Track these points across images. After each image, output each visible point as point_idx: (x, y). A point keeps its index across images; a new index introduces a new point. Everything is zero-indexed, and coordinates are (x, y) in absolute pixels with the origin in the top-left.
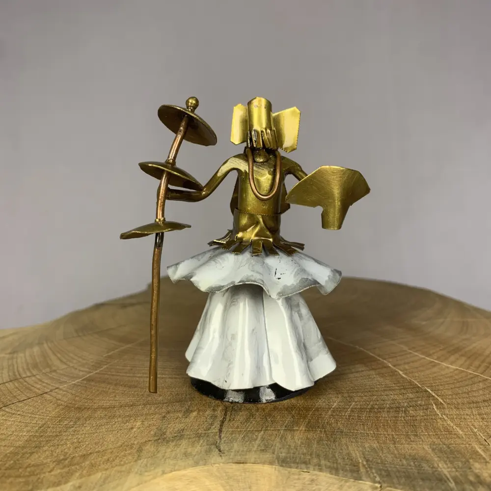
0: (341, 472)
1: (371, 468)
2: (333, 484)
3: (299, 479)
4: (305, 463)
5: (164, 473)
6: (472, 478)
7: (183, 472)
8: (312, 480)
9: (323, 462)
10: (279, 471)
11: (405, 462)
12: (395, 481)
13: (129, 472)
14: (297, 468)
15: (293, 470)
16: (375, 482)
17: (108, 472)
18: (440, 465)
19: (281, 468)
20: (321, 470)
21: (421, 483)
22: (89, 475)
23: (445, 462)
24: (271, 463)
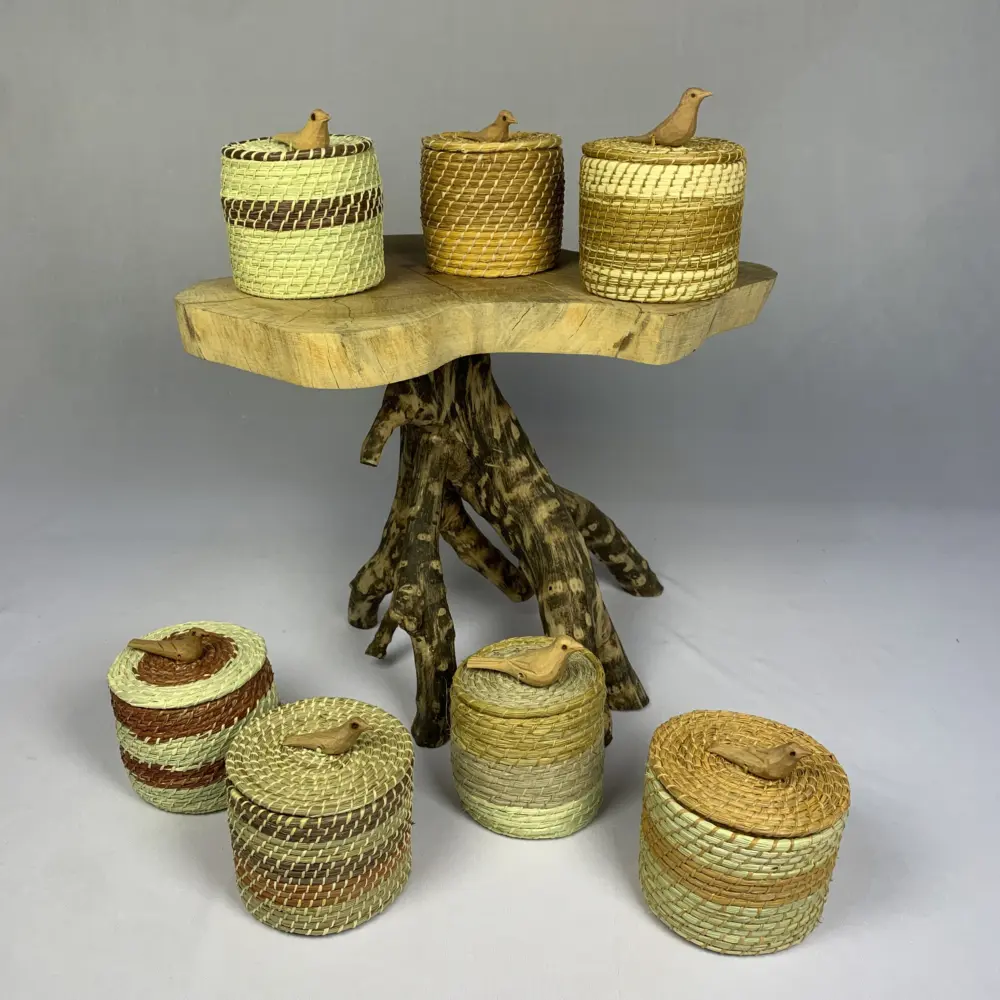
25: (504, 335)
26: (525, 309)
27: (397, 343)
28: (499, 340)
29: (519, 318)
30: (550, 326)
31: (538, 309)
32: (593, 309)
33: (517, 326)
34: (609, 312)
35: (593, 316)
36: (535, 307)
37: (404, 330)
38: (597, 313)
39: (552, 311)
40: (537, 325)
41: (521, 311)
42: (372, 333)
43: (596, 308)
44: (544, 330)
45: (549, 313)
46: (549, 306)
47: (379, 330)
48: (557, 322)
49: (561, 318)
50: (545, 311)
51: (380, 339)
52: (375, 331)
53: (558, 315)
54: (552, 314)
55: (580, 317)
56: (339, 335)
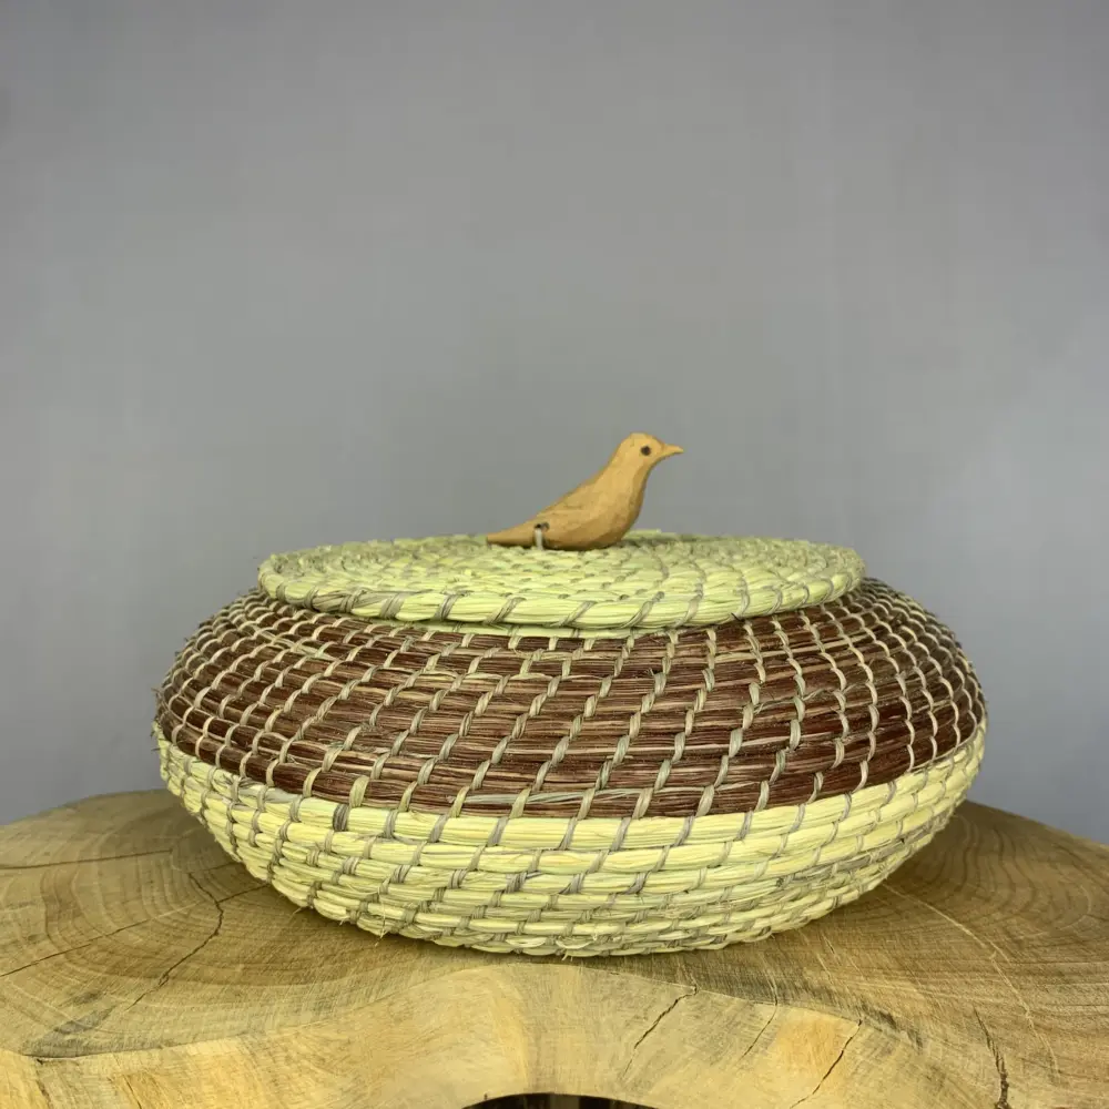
0: (654, 975)
1: (689, 973)
2: (645, 988)
3: (607, 982)
4: (615, 964)
5: (452, 971)
6: (798, 984)
7: (475, 971)
8: (622, 984)
9: (636, 965)
10: (584, 973)
11: (729, 967)
12: (713, 984)
13: (412, 970)
14: (605, 969)
15: (601, 972)
16: (690, 985)
17: (388, 969)
18: (769, 971)
19: (587, 969)
20: (632, 972)
21: (741, 987)
22: (367, 971)
23: (775, 968)
25: (614, 1058)
26: (665, 1000)
28: (602, 1065)
29: (650, 1018)
30: (735, 1059)
31: (702, 1006)
32: (860, 1039)
33: (647, 1038)
34: (907, 1062)
35: (861, 1058)
36: (692, 1000)
37: (247, 1052)
38: (873, 1056)
39: (737, 1020)
40: (702, 1049)
41: (654, 1001)
42: (134, 1061)
43: (870, 1039)
44: (719, 1065)
45: (732, 1024)
46: (729, 1003)
47: (156, 1053)
48: (757, 1052)
49: (767, 1044)
50: (720, 1014)
51: (158, 1078)
52: (144, 1054)
53: (756, 1034)
54: (739, 1027)
55: (822, 1053)
56: (32, 1061)
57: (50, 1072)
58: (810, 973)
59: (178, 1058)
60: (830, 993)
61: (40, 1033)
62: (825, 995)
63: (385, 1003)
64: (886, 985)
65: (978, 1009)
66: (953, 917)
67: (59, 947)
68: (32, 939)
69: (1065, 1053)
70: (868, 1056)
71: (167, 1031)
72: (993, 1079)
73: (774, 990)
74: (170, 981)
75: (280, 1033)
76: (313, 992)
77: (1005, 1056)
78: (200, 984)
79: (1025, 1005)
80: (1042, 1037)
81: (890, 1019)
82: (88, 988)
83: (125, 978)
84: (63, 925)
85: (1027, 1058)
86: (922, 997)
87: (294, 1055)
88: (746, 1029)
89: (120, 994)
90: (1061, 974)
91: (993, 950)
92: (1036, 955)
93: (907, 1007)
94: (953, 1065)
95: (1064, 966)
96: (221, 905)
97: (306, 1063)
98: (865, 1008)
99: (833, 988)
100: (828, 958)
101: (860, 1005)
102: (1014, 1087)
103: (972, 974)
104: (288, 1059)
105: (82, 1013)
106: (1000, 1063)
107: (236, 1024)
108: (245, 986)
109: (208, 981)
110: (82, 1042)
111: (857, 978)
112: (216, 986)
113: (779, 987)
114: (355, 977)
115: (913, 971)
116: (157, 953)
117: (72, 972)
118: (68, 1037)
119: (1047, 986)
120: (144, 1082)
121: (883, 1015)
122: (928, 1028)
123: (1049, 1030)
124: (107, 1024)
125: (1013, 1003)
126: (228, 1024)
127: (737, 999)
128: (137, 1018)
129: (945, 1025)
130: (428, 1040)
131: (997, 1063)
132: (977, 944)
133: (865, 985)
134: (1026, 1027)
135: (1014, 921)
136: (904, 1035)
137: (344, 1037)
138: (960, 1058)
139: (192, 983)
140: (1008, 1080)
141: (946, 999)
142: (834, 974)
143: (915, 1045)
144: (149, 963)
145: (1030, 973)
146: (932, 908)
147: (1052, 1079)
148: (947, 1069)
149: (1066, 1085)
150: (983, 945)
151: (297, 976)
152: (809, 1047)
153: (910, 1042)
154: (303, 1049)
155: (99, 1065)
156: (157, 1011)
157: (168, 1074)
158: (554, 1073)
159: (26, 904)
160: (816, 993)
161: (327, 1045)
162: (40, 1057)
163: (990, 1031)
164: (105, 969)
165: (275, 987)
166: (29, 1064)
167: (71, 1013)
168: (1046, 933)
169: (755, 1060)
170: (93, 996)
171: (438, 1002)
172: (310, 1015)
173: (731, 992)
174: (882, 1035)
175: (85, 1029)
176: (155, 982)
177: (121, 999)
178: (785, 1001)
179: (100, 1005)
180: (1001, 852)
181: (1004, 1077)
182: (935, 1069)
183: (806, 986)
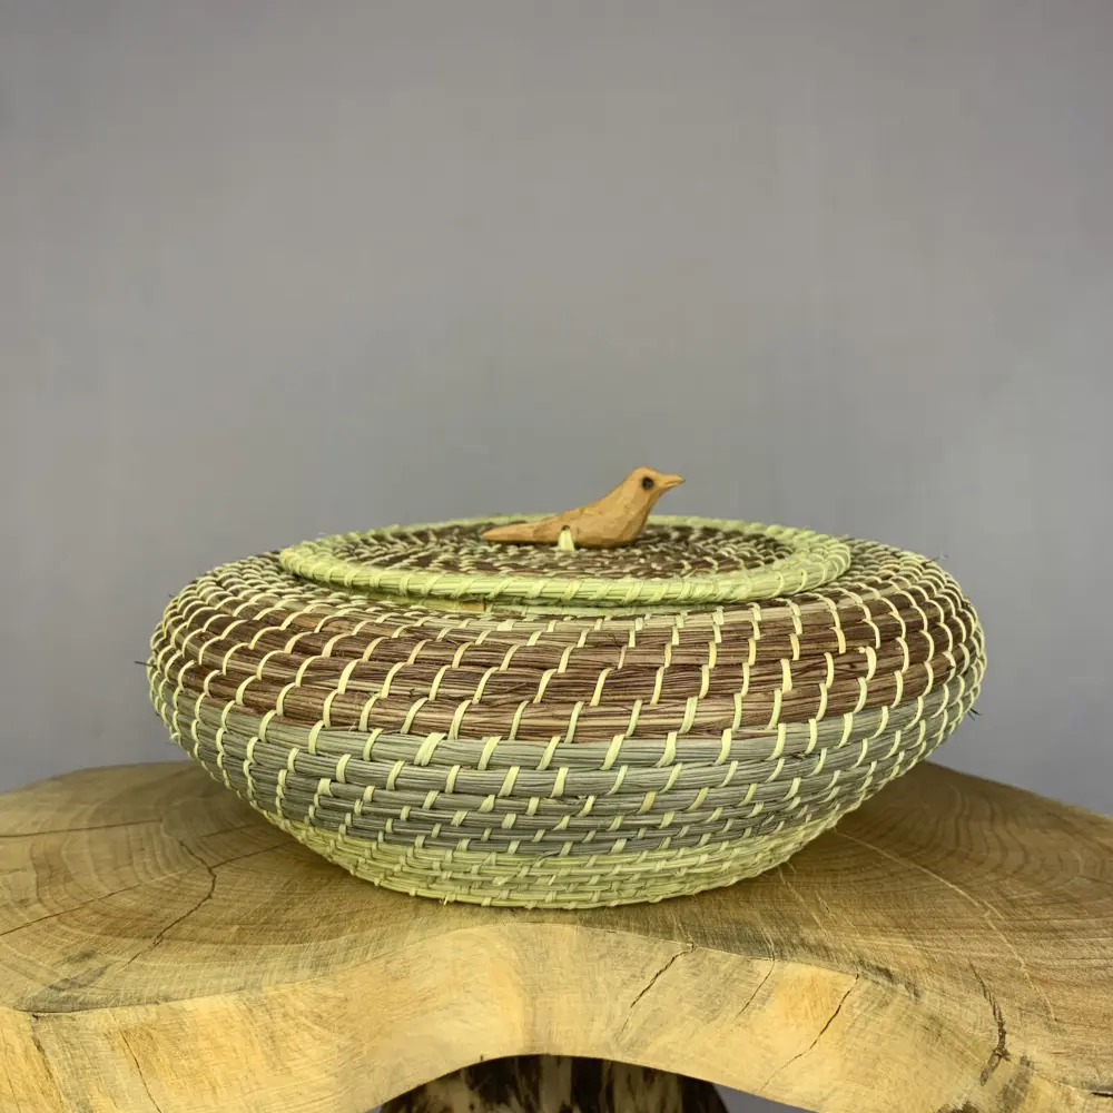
0: (651, 933)
1: (686, 931)
2: (642, 946)
3: (603, 941)
4: (612, 924)
5: (448, 930)
6: (794, 941)
7: (469, 930)
8: (619, 942)
9: (632, 924)
10: (581, 932)
11: (726, 926)
12: (710, 941)
13: (408, 929)
14: (602, 928)
15: (598, 930)
16: (687, 942)
17: (384, 929)
18: (765, 929)
19: (584, 928)
20: (629, 931)
21: (737, 943)
22: (363, 931)
23: (772, 927)
24: (574, 923)
25: (610, 1018)
26: (661, 958)
27: (218, 1048)
28: (599, 1024)
29: (646, 977)
30: (733, 1015)
31: (699, 964)
32: (857, 993)
33: (643, 997)
34: (904, 1013)
35: (859, 1012)
36: (690, 957)
37: (243, 1007)
38: (871, 1009)
39: (735, 976)
40: (699, 1007)
41: (651, 959)
42: (131, 1016)
43: (867, 992)
44: (717, 1022)
45: (728, 980)
46: (726, 959)
47: (153, 1008)
48: (754, 1008)
49: (764, 1000)
50: (717, 971)
51: (154, 1033)
52: (141, 1009)
53: (754, 989)
54: (736, 984)
55: (819, 1008)
56: (28, 1016)
57: (45, 1027)
58: (806, 930)
59: (174, 1013)
60: (826, 949)
61: (34, 990)
62: (822, 952)
63: (383, 961)
64: (882, 942)
65: (974, 963)
66: (947, 879)
67: (51, 910)
68: (23, 903)
69: (1061, 1003)
70: (865, 1010)
71: (164, 987)
72: (991, 1027)
73: (772, 947)
74: (165, 942)
75: (276, 989)
76: (310, 951)
77: (1001, 1006)
78: (194, 944)
79: (1020, 959)
80: (1040, 989)
81: (888, 974)
82: (81, 948)
83: (118, 940)
84: (54, 889)
85: (1023, 1007)
86: (918, 953)
87: (291, 1011)
88: (743, 986)
89: (115, 954)
90: (1054, 930)
91: (986, 908)
92: (1030, 913)
93: (903, 961)
94: (951, 1014)
95: (1056, 923)
96: (214, 870)
97: (303, 1020)
98: (861, 962)
99: (830, 945)
100: (823, 916)
101: (857, 959)
102: (1011, 1034)
103: (968, 930)
104: (285, 1015)
105: (77, 971)
106: (997, 1012)
107: (232, 981)
108: (241, 946)
109: (202, 941)
110: (77, 998)
111: (853, 935)
112: (210, 946)
113: (776, 944)
114: (352, 936)
115: (908, 929)
116: (151, 915)
117: (65, 934)
118: (63, 994)
119: (1041, 942)
120: (141, 1036)
121: (879, 969)
122: (926, 982)
123: (1043, 982)
124: (101, 982)
125: (1008, 957)
126: (224, 981)
127: (735, 955)
128: (132, 976)
129: (942, 978)
130: (425, 999)
131: (994, 1014)
132: (971, 903)
133: (862, 942)
134: (1022, 979)
135: (1007, 882)
136: (901, 987)
137: (341, 995)
138: (958, 1008)
139: (187, 943)
140: (1005, 1027)
141: (942, 954)
142: (830, 932)
143: (913, 996)
144: (144, 924)
145: (1025, 930)
146: (925, 871)
147: (1049, 1027)
148: (945, 1018)
149: (1061, 1031)
150: (977, 904)
151: (292, 936)
152: (806, 1002)
153: (907, 994)
154: (301, 1005)
155: (96, 1020)
156: (154, 968)
157: (165, 1030)
158: (549, 1034)
159: (17, 870)
160: (811, 949)
161: (325, 1002)
162: (35, 1012)
163: (986, 983)
164: (99, 930)
165: (271, 946)
166: (24, 1019)
167: (65, 971)
168: (1038, 893)
169: (753, 1016)
170: (87, 956)
171: (434, 961)
172: (307, 972)
173: (728, 949)
174: (880, 988)
175: (80, 986)
176: (149, 942)
177: (116, 958)
178: (782, 957)
179: (94, 964)
180: (992, 819)
181: (1001, 1025)
182: (932, 1018)
183: (803, 943)
